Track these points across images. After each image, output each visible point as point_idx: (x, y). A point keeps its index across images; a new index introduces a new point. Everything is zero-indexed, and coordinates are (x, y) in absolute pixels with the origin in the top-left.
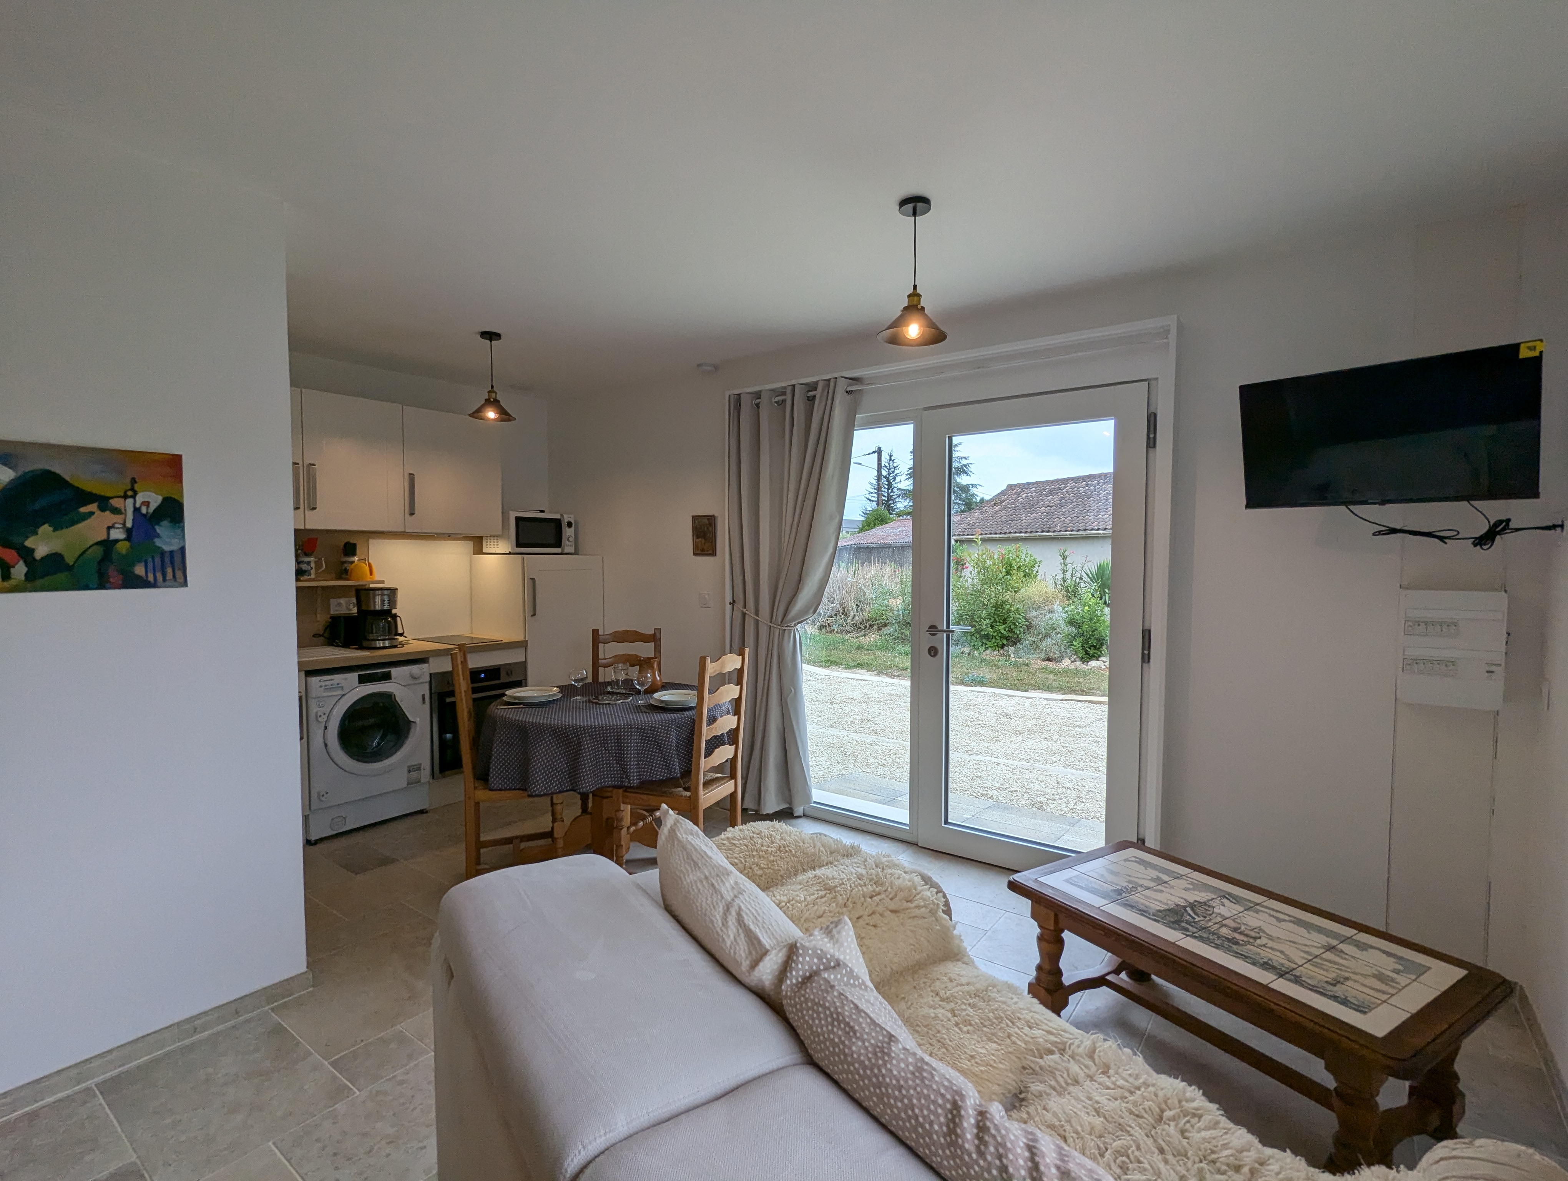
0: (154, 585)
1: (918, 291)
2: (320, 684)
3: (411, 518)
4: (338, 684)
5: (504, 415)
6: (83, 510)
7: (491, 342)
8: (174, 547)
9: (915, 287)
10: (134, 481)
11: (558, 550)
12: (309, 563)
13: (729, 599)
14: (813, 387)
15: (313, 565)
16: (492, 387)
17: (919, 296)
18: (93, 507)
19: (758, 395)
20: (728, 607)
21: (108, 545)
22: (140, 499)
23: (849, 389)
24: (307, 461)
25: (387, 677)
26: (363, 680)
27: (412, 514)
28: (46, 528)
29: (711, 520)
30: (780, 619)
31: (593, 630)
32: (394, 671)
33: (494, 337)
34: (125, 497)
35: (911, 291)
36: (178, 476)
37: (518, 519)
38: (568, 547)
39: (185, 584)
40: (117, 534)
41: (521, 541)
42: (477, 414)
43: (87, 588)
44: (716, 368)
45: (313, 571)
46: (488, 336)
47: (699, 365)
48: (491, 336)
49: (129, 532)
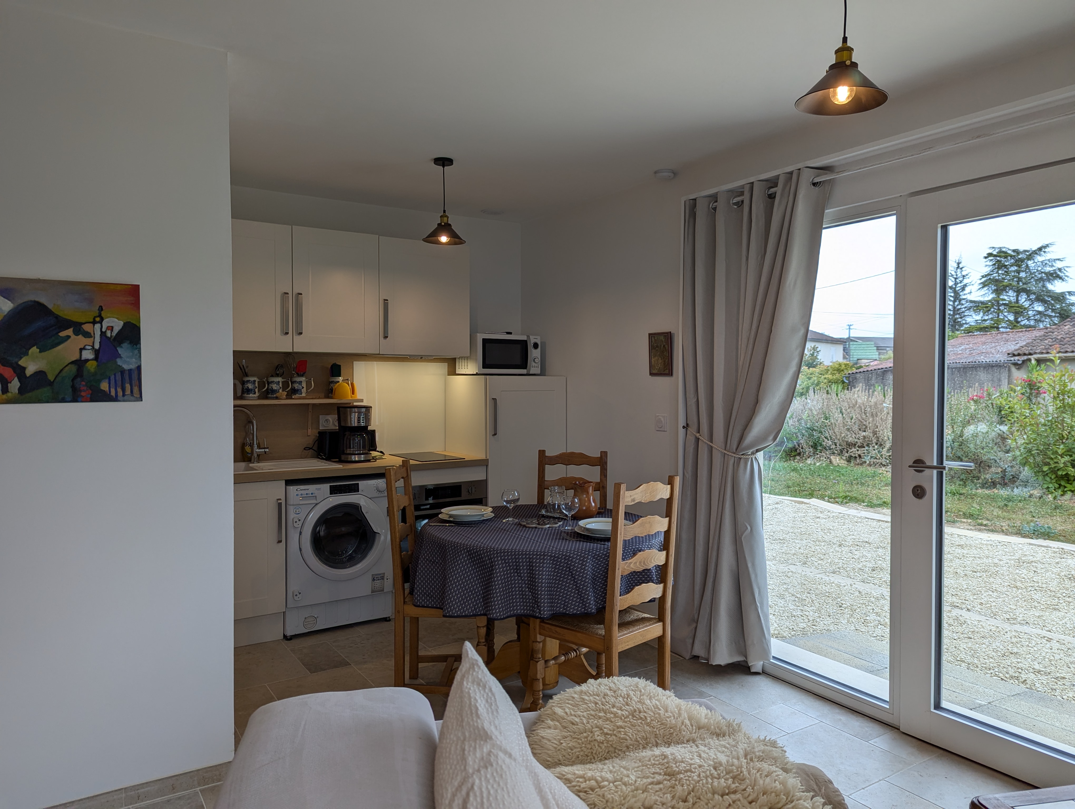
0: (115, 399)
1: (849, 44)
2: (297, 493)
3: (385, 341)
4: (312, 494)
5: (456, 239)
6: (63, 334)
7: (444, 167)
8: (133, 366)
9: (845, 39)
10: (101, 309)
11: (524, 371)
12: (300, 383)
13: (682, 422)
14: (773, 182)
15: (304, 385)
16: (444, 211)
17: (850, 50)
18: (69, 332)
19: (714, 198)
20: (681, 431)
21: (80, 363)
22: (105, 324)
23: (816, 180)
24: (296, 291)
25: (354, 489)
26: (334, 491)
27: (386, 337)
28: (34, 350)
29: (668, 337)
30: (735, 448)
31: (540, 451)
32: (362, 484)
33: (446, 163)
34: (94, 323)
35: (840, 45)
36: (136, 304)
37: (484, 340)
38: (534, 368)
39: (140, 399)
40: (88, 355)
41: (487, 362)
42: (432, 238)
43: (63, 401)
44: (675, 173)
45: (304, 390)
46: (441, 162)
47: (656, 173)
48: (444, 162)
49: (97, 352)
